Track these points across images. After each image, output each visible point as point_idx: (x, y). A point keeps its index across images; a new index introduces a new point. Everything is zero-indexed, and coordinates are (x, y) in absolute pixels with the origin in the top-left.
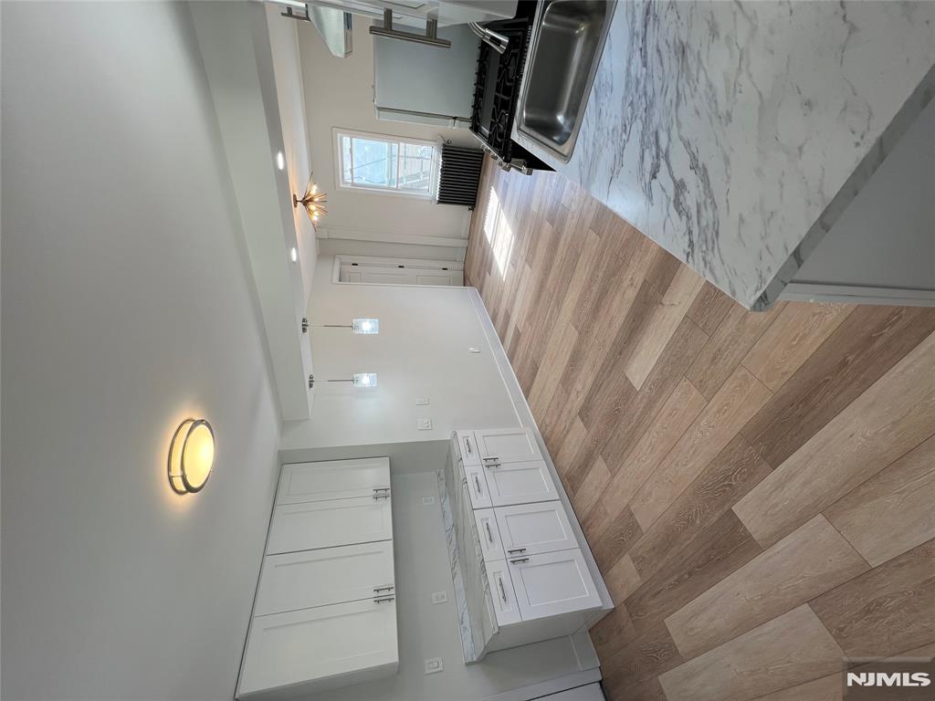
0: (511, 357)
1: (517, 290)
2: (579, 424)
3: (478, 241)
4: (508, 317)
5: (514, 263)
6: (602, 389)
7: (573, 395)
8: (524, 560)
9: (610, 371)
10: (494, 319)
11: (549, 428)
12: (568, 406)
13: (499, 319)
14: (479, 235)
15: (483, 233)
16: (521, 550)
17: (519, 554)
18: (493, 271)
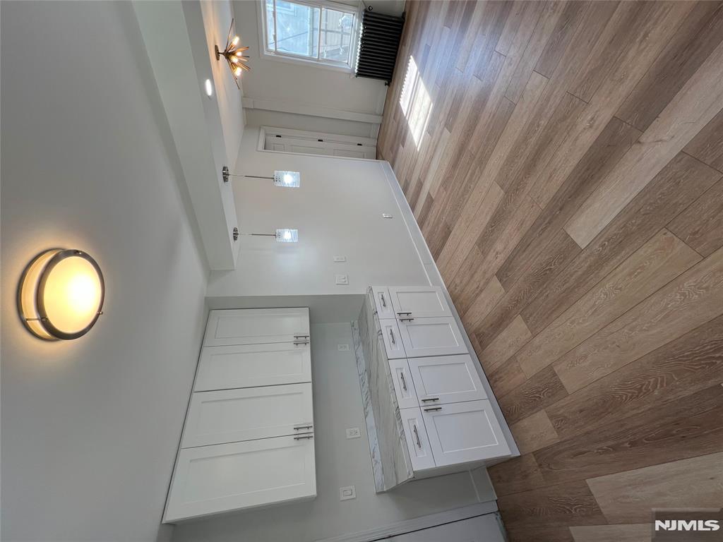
0: (421, 223)
1: (432, 158)
2: (496, 284)
3: (393, 116)
4: (420, 185)
5: (430, 130)
6: (530, 248)
7: (491, 256)
8: (436, 409)
9: (543, 230)
10: (405, 190)
11: (458, 288)
12: (484, 267)
13: (411, 189)
14: (394, 107)
15: (398, 107)
16: (434, 400)
17: (432, 403)
18: (407, 143)
